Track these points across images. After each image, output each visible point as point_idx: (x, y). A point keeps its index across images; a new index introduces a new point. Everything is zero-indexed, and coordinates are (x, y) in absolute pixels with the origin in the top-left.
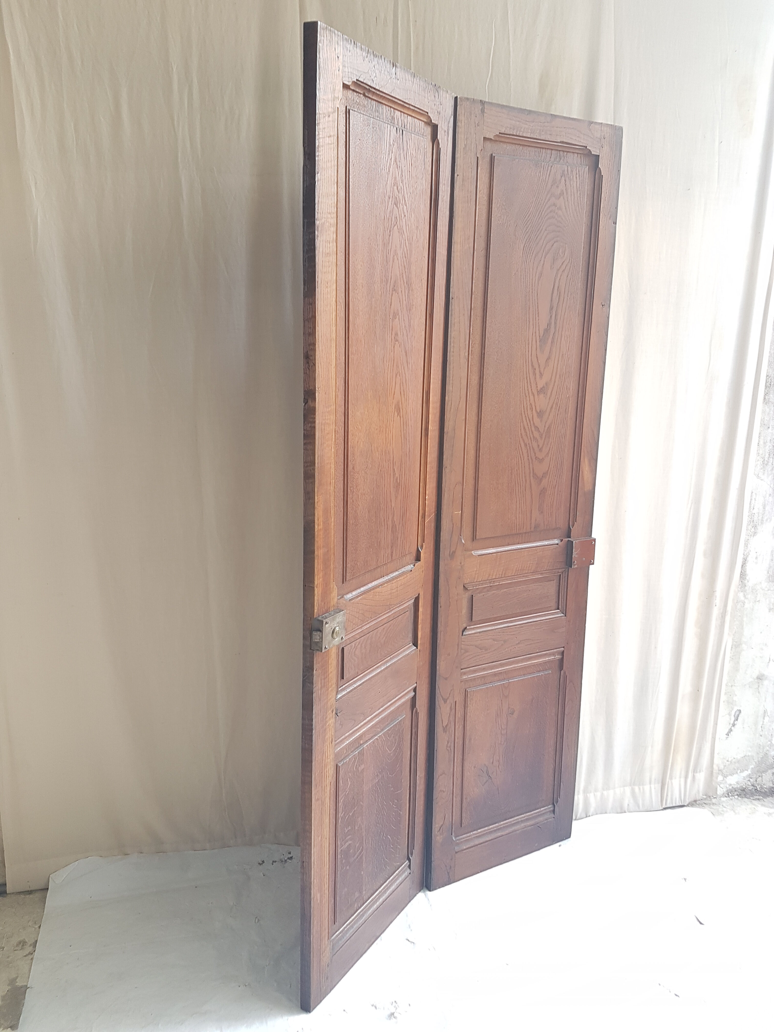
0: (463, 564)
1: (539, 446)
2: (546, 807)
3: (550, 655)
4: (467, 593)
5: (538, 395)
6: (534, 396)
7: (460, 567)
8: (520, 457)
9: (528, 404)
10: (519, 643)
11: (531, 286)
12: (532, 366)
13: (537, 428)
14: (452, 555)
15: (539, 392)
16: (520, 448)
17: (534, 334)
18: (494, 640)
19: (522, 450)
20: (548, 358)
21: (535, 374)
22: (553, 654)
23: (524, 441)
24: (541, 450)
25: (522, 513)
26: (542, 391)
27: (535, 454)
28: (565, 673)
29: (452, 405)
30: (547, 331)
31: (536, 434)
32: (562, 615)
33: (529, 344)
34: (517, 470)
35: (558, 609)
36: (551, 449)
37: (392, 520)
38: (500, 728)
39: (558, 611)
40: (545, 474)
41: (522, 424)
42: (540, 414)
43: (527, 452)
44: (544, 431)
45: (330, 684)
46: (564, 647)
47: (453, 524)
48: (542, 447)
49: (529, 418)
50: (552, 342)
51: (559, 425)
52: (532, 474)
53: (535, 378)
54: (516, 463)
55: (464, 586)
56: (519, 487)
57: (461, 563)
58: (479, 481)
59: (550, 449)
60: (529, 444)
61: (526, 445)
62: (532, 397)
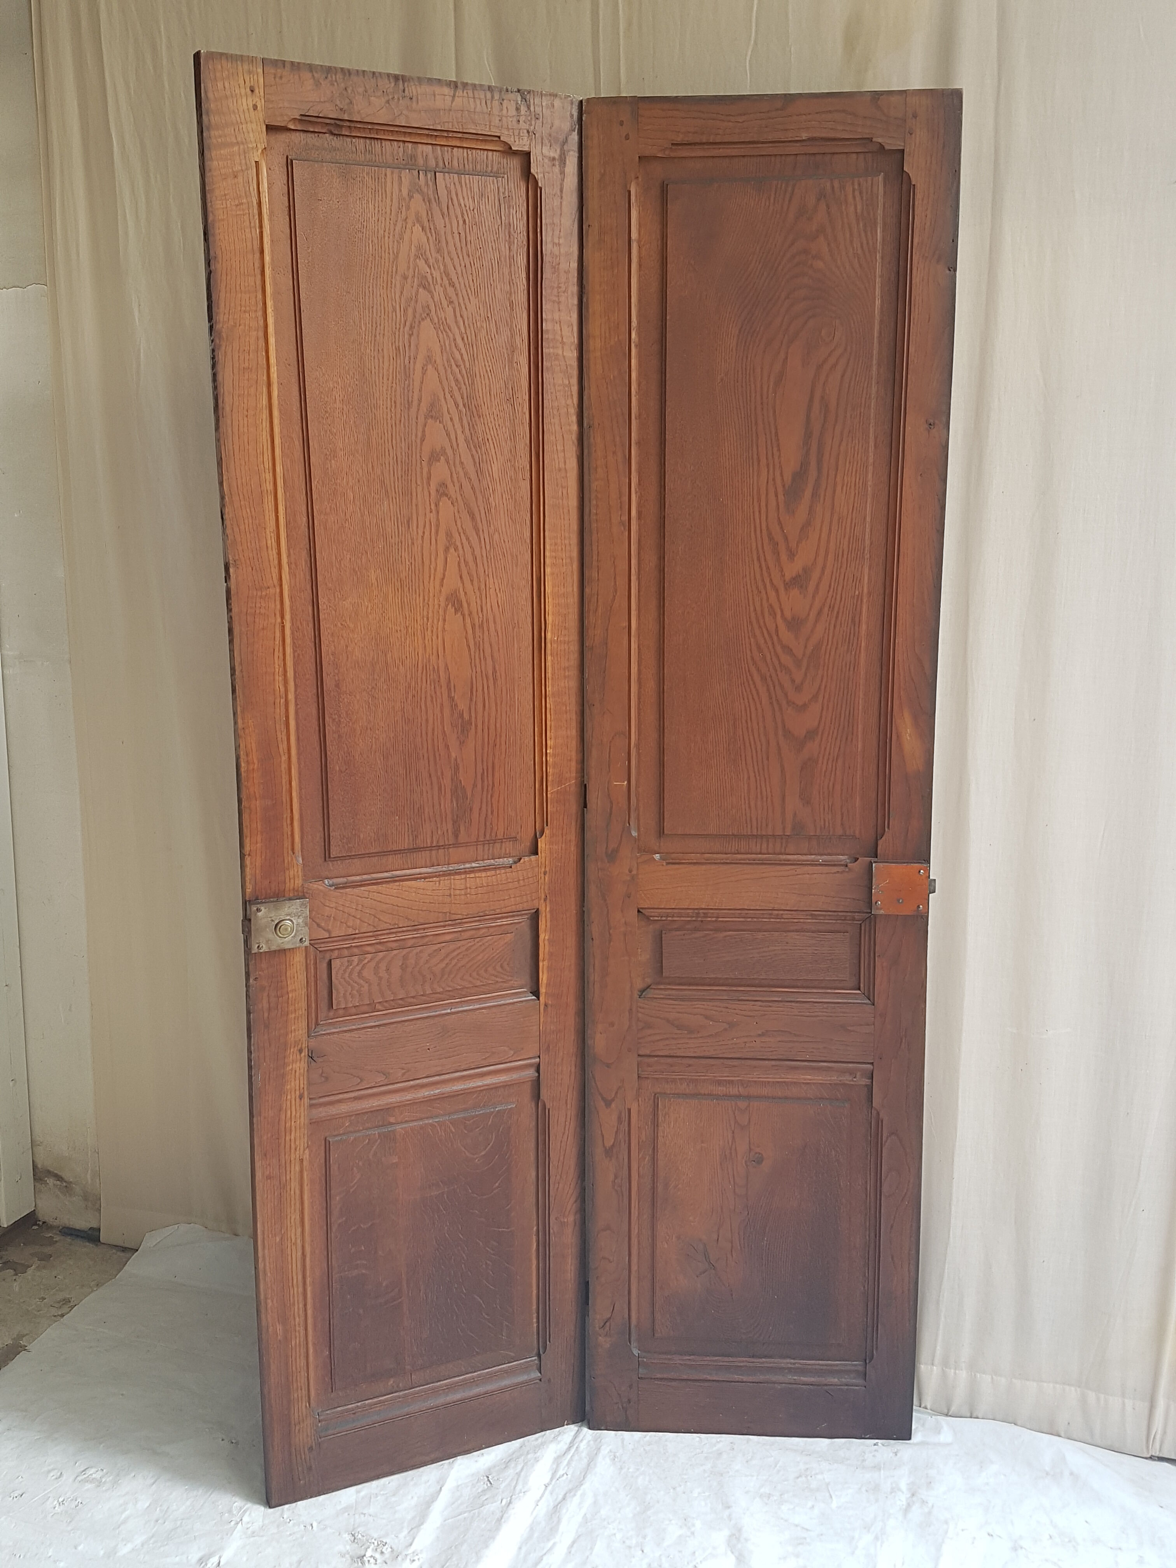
0: (634, 872)
1: (793, 681)
2: (850, 1363)
3: (844, 1072)
4: (651, 926)
5: (786, 589)
6: (777, 591)
7: (628, 878)
8: (753, 699)
9: (765, 605)
10: (763, 1035)
11: (759, 398)
12: (771, 538)
13: (788, 650)
14: (612, 856)
15: (787, 586)
16: (751, 682)
17: (771, 482)
18: (707, 1017)
19: (755, 687)
20: (808, 524)
21: (776, 553)
22: (852, 1073)
23: (758, 670)
24: (798, 689)
25: (762, 798)
26: (798, 582)
27: (786, 695)
28: (878, 1113)
29: (600, 603)
30: (800, 475)
31: (786, 659)
32: (868, 1001)
33: (759, 500)
34: (747, 722)
35: (859, 989)
36: (823, 687)
37: (452, 780)
38: (732, 1182)
39: (858, 992)
40: (811, 734)
41: (752, 640)
42: (795, 624)
43: (768, 690)
44: (804, 655)
45: (291, 1008)
46: (872, 1064)
47: (611, 803)
48: (802, 684)
49: (767, 630)
50: (815, 494)
51: (840, 645)
52: (780, 732)
53: (778, 560)
54: (743, 709)
55: (639, 911)
56: (754, 752)
57: (630, 871)
58: (666, 735)
59: (819, 688)
60: (771, 677)
61: (763, 678)
62: (772, 594)
